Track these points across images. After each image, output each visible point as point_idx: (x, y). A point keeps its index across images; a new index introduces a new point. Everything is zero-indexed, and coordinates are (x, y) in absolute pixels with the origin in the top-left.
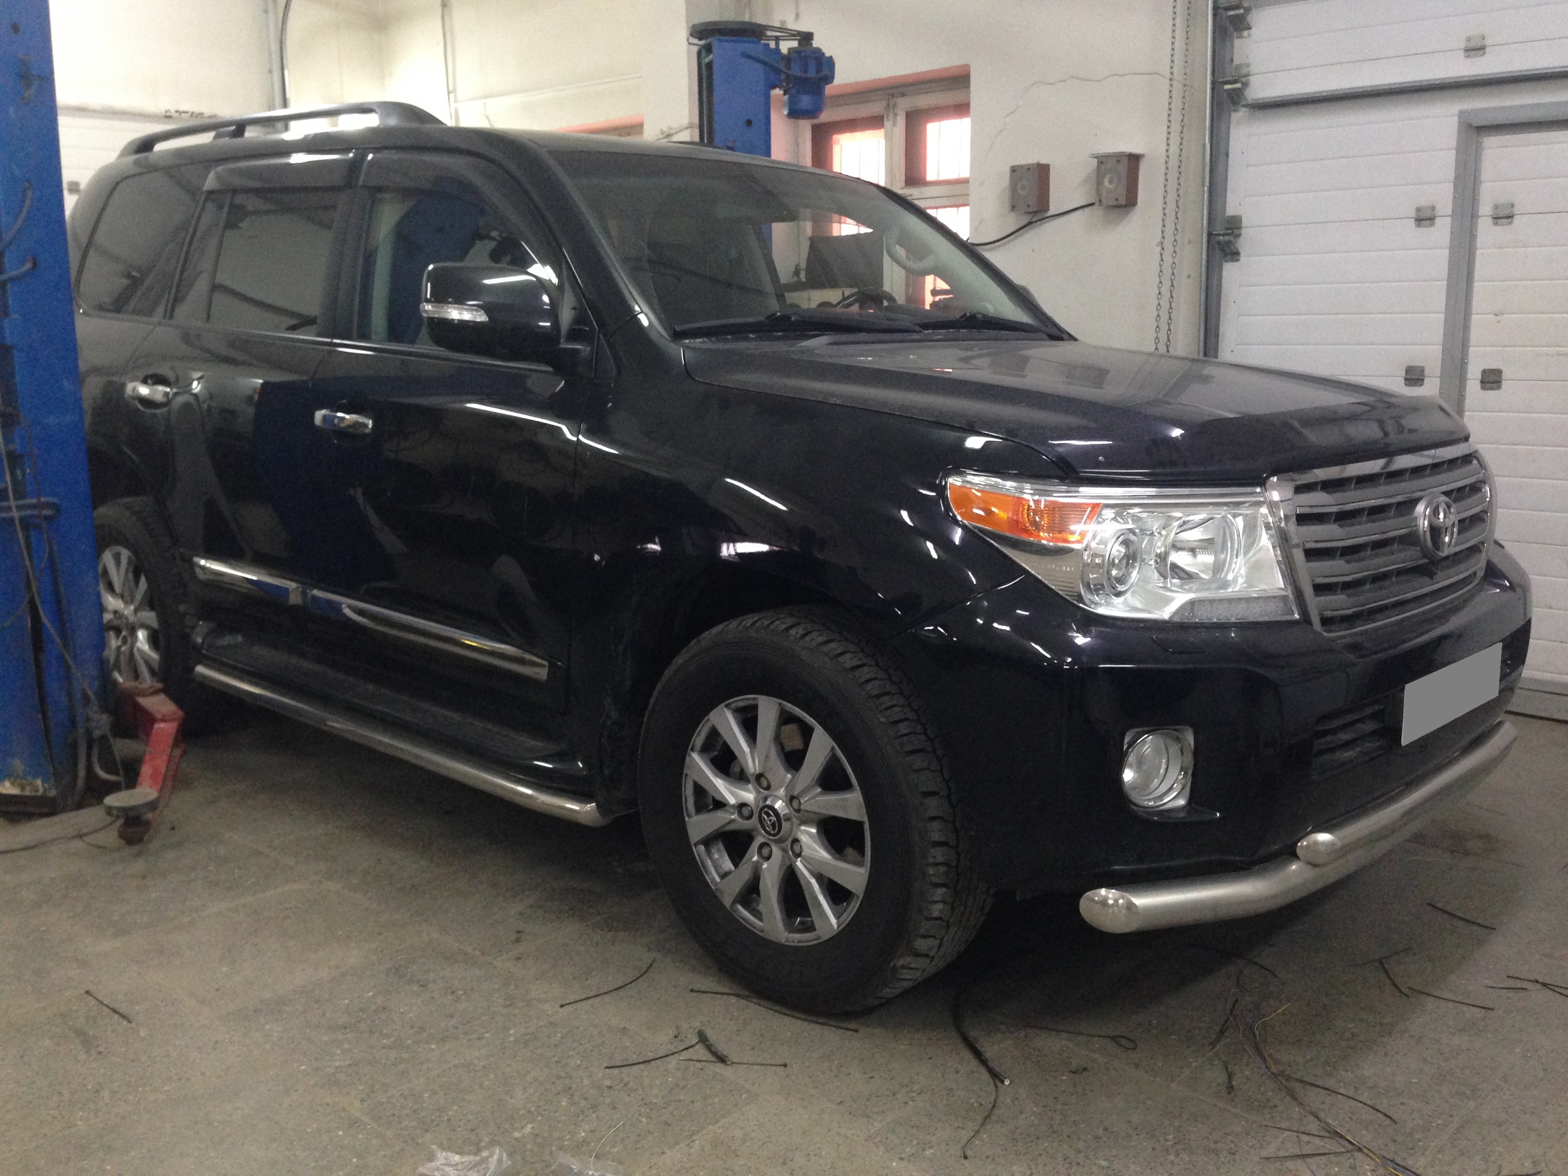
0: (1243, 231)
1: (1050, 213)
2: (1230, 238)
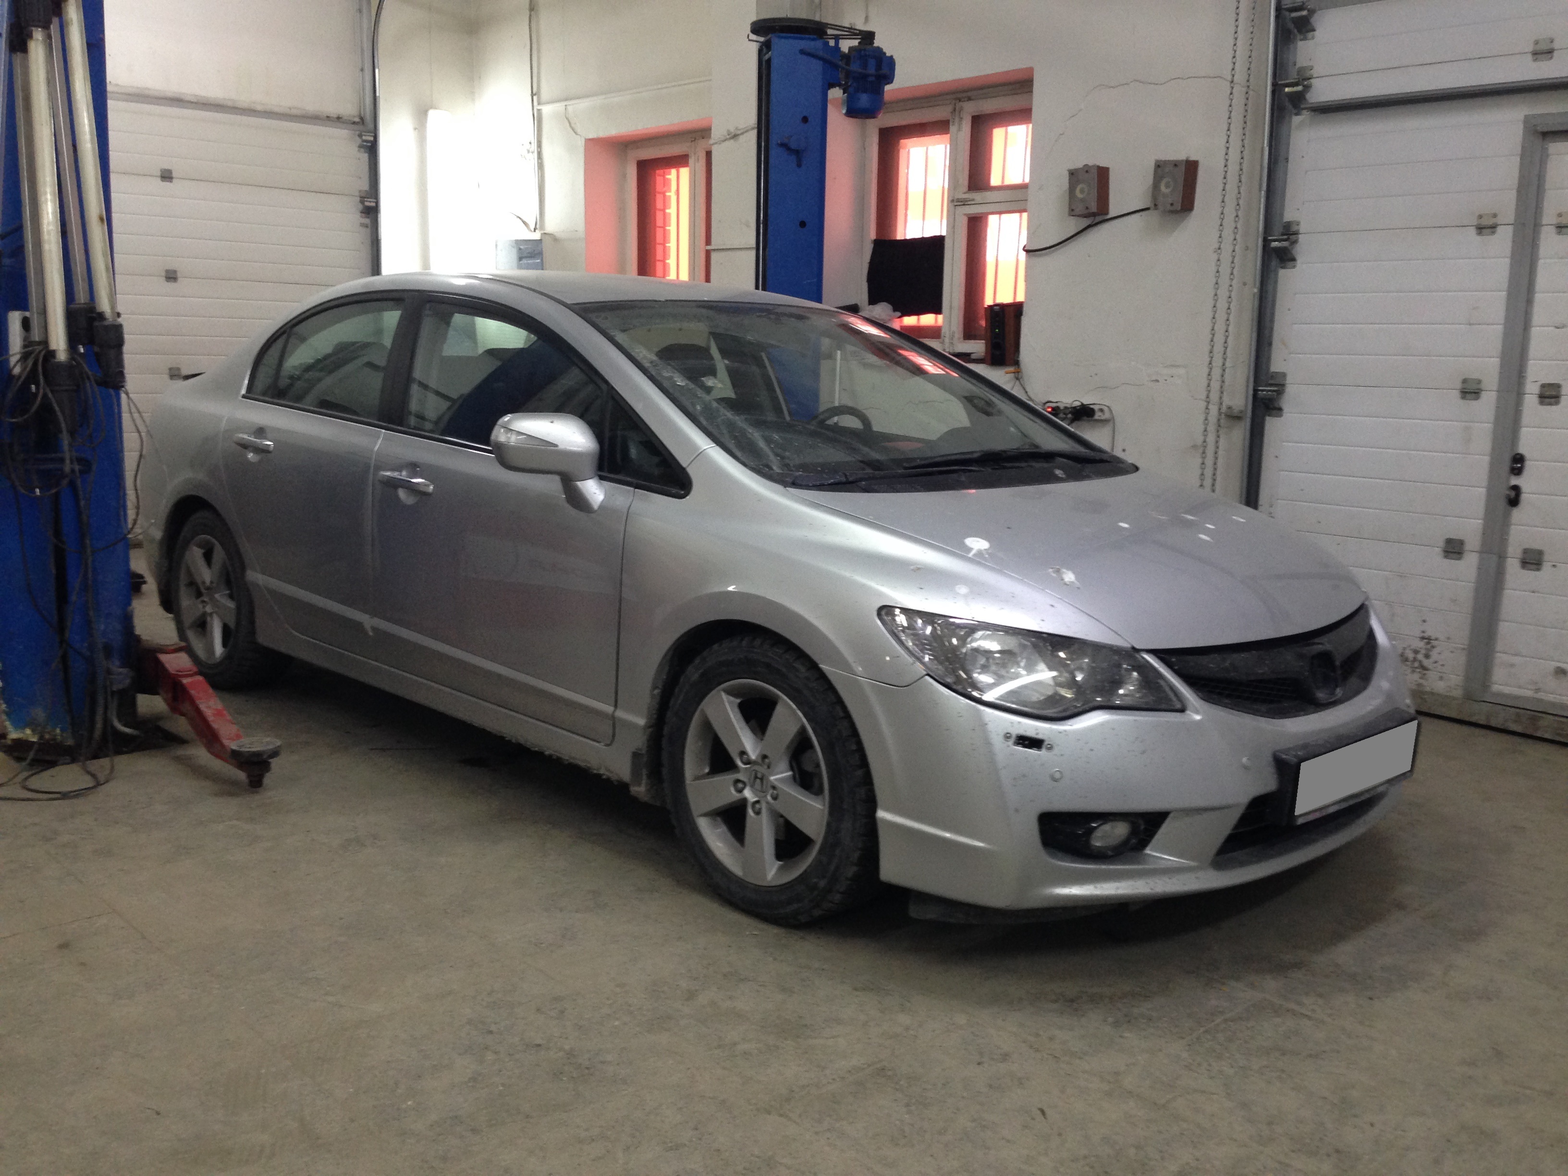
0: (1301, 238)
1: (1109, 215)
2: (1285, 244)
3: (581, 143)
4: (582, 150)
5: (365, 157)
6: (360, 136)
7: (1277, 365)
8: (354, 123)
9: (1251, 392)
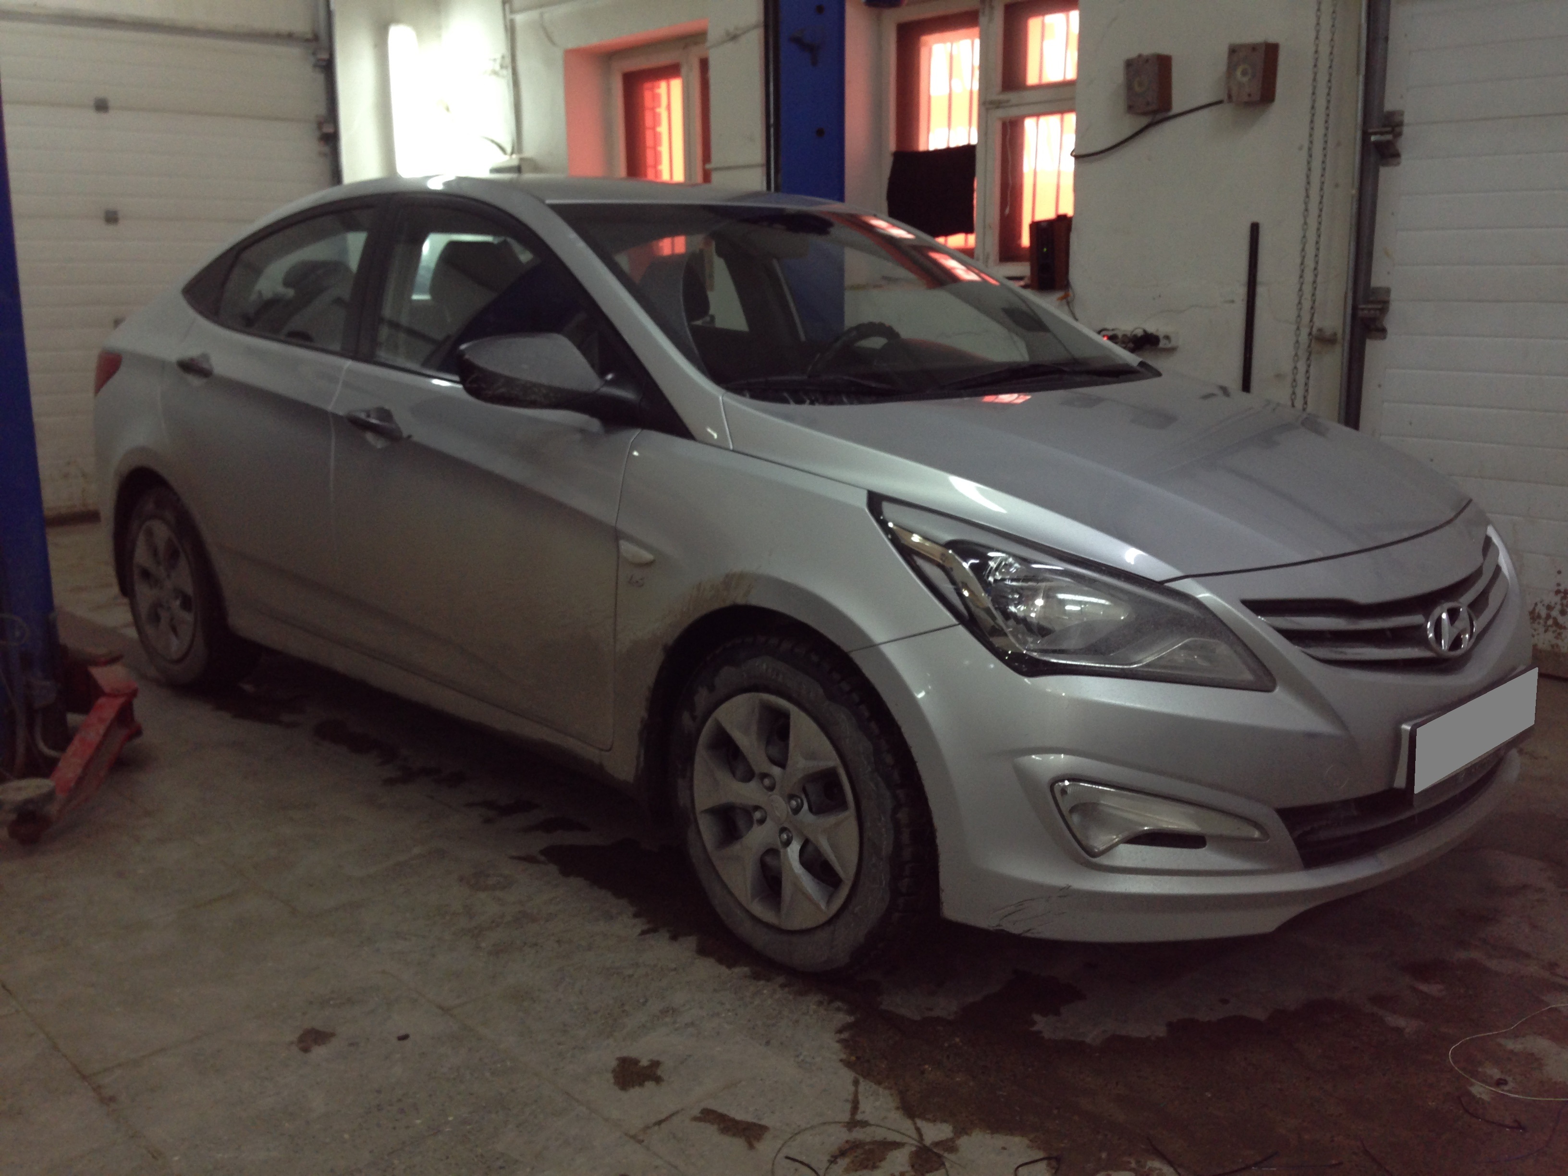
0: (1406, 130)
1: (1171, 113)
2: (1389, 137)
3: (559, 54)
4: (560, 63)
5: (320, 77)
6: (314, 54)
7: (1378, 280)
8: (307, 40)
9: (1349, 311)
